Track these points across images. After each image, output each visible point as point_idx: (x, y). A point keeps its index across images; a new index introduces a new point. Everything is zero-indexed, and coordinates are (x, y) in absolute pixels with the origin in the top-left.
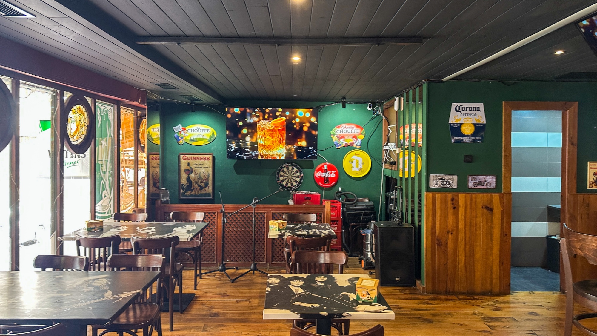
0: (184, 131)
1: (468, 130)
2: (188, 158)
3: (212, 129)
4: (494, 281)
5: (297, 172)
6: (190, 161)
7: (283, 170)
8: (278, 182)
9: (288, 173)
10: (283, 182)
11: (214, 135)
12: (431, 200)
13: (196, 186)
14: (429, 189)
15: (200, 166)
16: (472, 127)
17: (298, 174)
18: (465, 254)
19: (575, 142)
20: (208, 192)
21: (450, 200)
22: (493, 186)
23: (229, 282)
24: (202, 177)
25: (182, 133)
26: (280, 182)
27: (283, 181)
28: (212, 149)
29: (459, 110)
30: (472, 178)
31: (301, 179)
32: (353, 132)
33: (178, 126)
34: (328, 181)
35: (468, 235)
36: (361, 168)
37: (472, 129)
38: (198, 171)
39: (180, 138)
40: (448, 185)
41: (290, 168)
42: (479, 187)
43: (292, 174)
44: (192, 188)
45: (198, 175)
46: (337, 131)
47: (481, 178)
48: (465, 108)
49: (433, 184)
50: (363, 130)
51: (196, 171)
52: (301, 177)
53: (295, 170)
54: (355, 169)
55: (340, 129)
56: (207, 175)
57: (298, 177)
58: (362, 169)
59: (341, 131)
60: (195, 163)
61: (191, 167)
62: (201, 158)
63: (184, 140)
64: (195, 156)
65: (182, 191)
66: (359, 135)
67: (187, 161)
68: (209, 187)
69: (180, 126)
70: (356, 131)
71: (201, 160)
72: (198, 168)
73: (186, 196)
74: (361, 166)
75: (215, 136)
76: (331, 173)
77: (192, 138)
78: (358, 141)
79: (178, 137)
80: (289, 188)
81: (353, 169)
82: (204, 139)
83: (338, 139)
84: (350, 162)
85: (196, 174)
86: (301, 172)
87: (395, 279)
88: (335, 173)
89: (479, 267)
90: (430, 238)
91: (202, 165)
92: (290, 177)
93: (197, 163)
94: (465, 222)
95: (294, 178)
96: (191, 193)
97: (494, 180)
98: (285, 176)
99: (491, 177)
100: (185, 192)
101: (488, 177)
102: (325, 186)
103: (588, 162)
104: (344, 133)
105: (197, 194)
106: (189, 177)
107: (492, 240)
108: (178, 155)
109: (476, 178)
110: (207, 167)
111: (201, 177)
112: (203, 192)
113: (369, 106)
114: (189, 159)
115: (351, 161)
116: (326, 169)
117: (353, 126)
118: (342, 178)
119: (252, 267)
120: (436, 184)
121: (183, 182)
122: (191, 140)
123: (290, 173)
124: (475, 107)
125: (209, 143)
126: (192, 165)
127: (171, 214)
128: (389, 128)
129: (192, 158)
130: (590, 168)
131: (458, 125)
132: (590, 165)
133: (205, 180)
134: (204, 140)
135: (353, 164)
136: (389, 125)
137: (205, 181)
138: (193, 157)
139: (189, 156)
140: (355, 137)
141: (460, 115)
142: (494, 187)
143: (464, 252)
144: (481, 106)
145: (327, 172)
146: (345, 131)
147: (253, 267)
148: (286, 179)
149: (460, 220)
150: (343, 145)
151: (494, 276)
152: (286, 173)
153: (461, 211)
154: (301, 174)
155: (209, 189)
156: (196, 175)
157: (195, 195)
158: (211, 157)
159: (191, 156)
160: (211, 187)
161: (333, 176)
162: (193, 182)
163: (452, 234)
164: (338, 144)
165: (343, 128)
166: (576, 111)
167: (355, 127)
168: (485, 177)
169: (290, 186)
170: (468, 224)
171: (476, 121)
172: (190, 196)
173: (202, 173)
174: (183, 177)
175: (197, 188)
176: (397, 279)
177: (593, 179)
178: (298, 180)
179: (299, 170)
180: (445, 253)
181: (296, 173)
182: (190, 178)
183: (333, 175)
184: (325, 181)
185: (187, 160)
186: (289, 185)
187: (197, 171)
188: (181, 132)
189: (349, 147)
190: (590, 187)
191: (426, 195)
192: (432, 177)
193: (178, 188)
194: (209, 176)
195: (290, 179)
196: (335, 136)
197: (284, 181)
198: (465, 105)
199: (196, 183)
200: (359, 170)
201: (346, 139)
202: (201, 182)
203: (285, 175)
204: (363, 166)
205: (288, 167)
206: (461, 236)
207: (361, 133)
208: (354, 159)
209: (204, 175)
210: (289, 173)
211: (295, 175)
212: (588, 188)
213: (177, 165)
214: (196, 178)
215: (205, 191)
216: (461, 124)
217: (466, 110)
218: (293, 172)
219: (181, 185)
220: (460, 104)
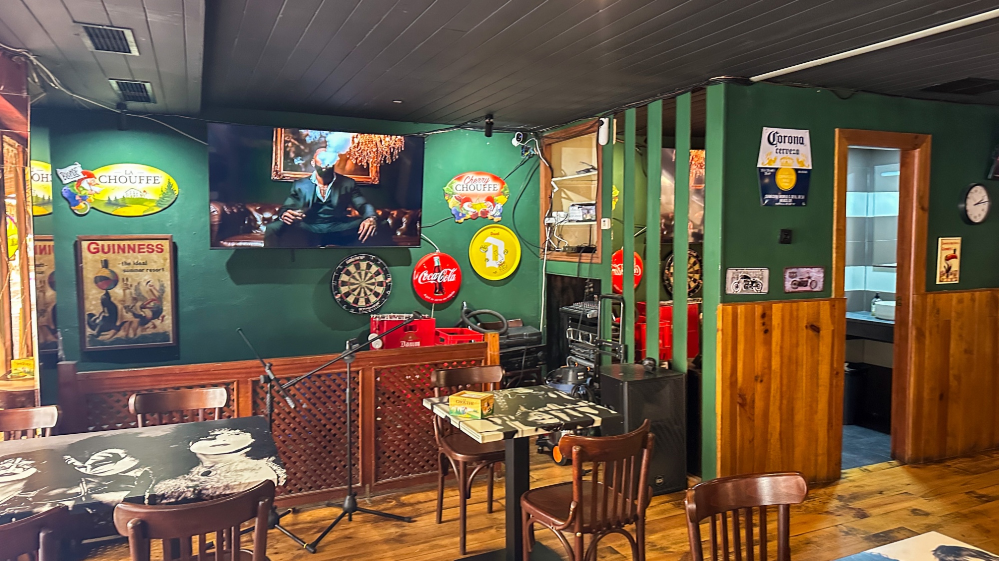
0: (89, 180)
1: (786, 181)
2: (103, 249)
3: (167, 176)
4: (820, 459)
5: (377, 274)
6: (110, 256)
7: (348, 270)
8: (337, 297)
9: (358, 277)
10: (347, 297)
11: (173, 191)
12: (730, 319)
13: (129, 316)
14: (726, 299)
15: (139, 267)
16: (792, 175)
17: (381, 278)
18: (781, 415)
19: (926, 205)
20: (161, 331)
21: (760, 317)
22: (819, 287)
23: (301, 552)
24: (146, 295)
25: (82, 185)
26: (341, 297)
27: (347, 294)
28: (168, 225)
29: (774, 141)
30: (790, 273)
31: (388, 288)
32: (487, 189)
33: (73, 167)
34: (441, 290)
35: (785, 382)
36: (503, 261)
37: (791, 179)
38: (133, 280)
39: (77, 198)
40: (754, 288)
41: (363, 265)
42: (800, 289)
43: (367, 278)
44: (118, 324)
45: (133, 290)
46: (457, 187)
47: (803, 272)
48: (783, 138)
49: (731, 289)
50: (506, 185)
51: (127, 279)
52: (387, 284)
53: (374, 269)
54: (492, 264)
55: (462, 183)
56: (158, 288)
57: (380, 284)
58: (504, 263)
59: (465, 186)
60: (124, 260)
61: (112, 272)
62: (140, 249)
63: (90, 202)
64: (122, 243)
65: (89, 331)
66: (499, 195)
67: (101, 256)
68: (164, 317)
69: (78, 168)
70: (493, 187)
71: (139, 252)
72: (132, 273)
73: (102, 343)
74: (502, 257)
75: (177, 192)
76: (448, 273)
77: (112, 199)
78: (495, 208)
79: (73, 195)
80: (360, 309)
81: (488, 265)
82: (147, 200)
83: (458, 204)
84: (482, 250)
85: (126, 287)
86: (386, 273)
87: (655, 481)
88: (455, 273)
89: (800, 437)
90: (728, 393)
91: (145, 264)
92: (364, 285)
93: (128, 261)
94: (782, 357)
95: (372, 287)
96: (115, 334)
97: (822, 275)
98: (353, 284)
99: (817, 269)
100: (99, 334)
101: (814, 270)
102: (436, 300)
103: (940, 239)
104: (469, 192)
105: (131, 335)
106: (107, 294)
107: (818, 386)
108: (73, 242)
109: (795, 273)
110: (158, 270)
111: (140, 293)
112: (149, 331)
113: (517, 139)
114: (106, 250)
115: (484, 248)
116: (438, 266)
117: (486, 177)
118: (468, 283)
119: (347, 503)
120: (737, 287)
121: (92, 308)
122: (109, 203)
123: (363, 277)
124: (797, 137)
125: (160, 209)
126: (114, 266)
127: (132, 401)
128: (552, 183)
129: (116, 247)
130: (943, 249)
131: (772, 170)
132: (943, 244)
133: (153, 300)
134: (145, 204)
135: (487, 253)
136: (552, 177)
137: (152, 304)
138: (119, 246)
139: (106, 243)
140: (490, 199)
141: (775, 150)
142: (821, 288)
143: (779, 414)
144: (805, 134)
145: (440, 272)
146: (472, 188)
147: (349, 503)
148: (354, 290)
149: (773, 355)
150: (468, 216)
151: (820, 451)
152: (354, 277)
153: (776, 335)
154: (386, 278)
155: (166, 324)
156: (128, 291)
157: (128, 340)
158: (166, 245)
159: (111, 243)
160: (170, 318)
161: (451, 280)
162: (120, 306)
163: (761, 381)
164: (458, 213)
165: (468, 180)
166: (929, 152)
167: (490, 179)
168: (808, 269)
169: (364, 304)
170: (786, 360)
171: (799, 163)
172: (112, 343)
173: (144, 284)
174: (91, 297)
175: (131, 323)
176: (658, 481)
177: (945, 267)
178: (380, 290)
179: (382, 269)
180: (751, 419)
181: (377, 276)
182: (112, 299)
183: (452, 278)
184: (436, 290)
185: (100, 254)
186: (362, 302)
187: (130, 280)
188: (80, 181)
189: (481, 220)
190: (940, 281)
191: (723, 310)
192: (730, 273)
193: (77, 325)
194: (162, 290)
195: (363, 290)
196: (454, 198)
197: (350, 294)
198: (783, 132)
199: (128, 309)
200: (500, 265)
201: (473, 204)
202: (143, 307)
203: (352, 281)
204: (505, 257)
205: (359, 264)
206: (775, 385)
207: (502, 192)
208: (490, 244)
209: (151, 290)
210: (360, 277)
211: (373, 280)
212: (938, 282)
213: (73, 267)
214: (128, 296)
215: (155, 327)
216: (777, 169)
217: (784, 142)
218: (369, 275)
219: (86, 317)
220: (775, 130)
